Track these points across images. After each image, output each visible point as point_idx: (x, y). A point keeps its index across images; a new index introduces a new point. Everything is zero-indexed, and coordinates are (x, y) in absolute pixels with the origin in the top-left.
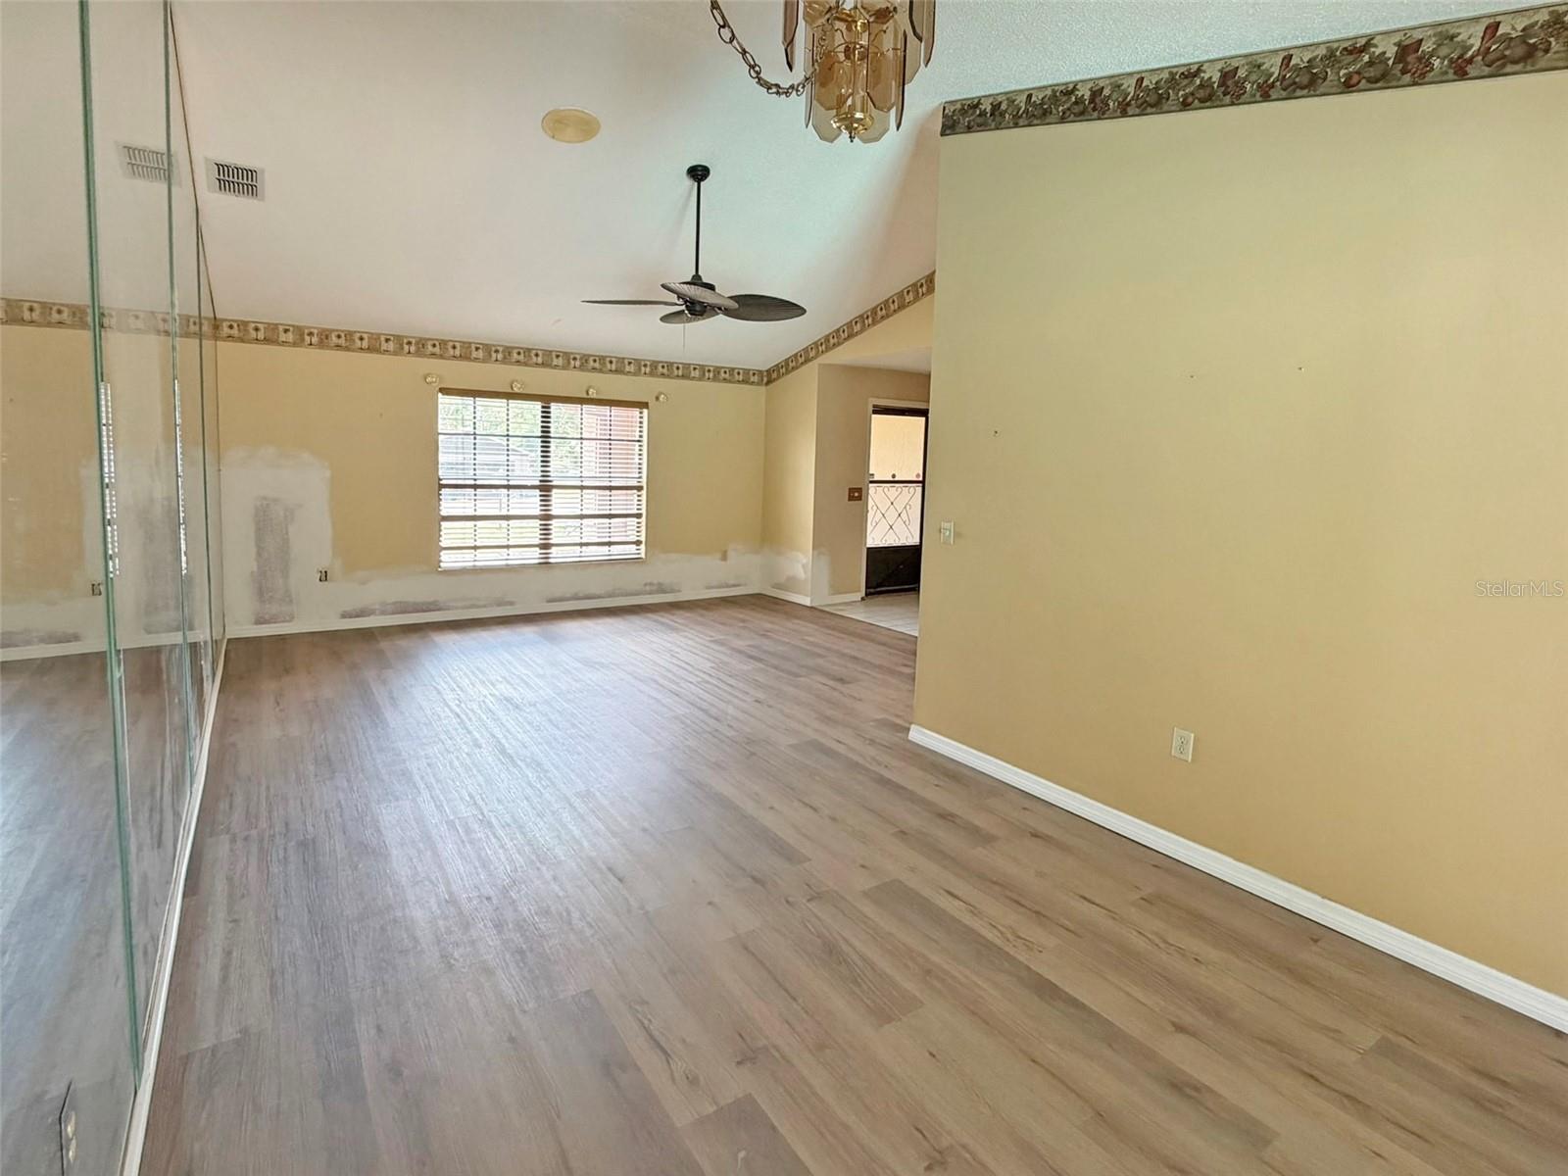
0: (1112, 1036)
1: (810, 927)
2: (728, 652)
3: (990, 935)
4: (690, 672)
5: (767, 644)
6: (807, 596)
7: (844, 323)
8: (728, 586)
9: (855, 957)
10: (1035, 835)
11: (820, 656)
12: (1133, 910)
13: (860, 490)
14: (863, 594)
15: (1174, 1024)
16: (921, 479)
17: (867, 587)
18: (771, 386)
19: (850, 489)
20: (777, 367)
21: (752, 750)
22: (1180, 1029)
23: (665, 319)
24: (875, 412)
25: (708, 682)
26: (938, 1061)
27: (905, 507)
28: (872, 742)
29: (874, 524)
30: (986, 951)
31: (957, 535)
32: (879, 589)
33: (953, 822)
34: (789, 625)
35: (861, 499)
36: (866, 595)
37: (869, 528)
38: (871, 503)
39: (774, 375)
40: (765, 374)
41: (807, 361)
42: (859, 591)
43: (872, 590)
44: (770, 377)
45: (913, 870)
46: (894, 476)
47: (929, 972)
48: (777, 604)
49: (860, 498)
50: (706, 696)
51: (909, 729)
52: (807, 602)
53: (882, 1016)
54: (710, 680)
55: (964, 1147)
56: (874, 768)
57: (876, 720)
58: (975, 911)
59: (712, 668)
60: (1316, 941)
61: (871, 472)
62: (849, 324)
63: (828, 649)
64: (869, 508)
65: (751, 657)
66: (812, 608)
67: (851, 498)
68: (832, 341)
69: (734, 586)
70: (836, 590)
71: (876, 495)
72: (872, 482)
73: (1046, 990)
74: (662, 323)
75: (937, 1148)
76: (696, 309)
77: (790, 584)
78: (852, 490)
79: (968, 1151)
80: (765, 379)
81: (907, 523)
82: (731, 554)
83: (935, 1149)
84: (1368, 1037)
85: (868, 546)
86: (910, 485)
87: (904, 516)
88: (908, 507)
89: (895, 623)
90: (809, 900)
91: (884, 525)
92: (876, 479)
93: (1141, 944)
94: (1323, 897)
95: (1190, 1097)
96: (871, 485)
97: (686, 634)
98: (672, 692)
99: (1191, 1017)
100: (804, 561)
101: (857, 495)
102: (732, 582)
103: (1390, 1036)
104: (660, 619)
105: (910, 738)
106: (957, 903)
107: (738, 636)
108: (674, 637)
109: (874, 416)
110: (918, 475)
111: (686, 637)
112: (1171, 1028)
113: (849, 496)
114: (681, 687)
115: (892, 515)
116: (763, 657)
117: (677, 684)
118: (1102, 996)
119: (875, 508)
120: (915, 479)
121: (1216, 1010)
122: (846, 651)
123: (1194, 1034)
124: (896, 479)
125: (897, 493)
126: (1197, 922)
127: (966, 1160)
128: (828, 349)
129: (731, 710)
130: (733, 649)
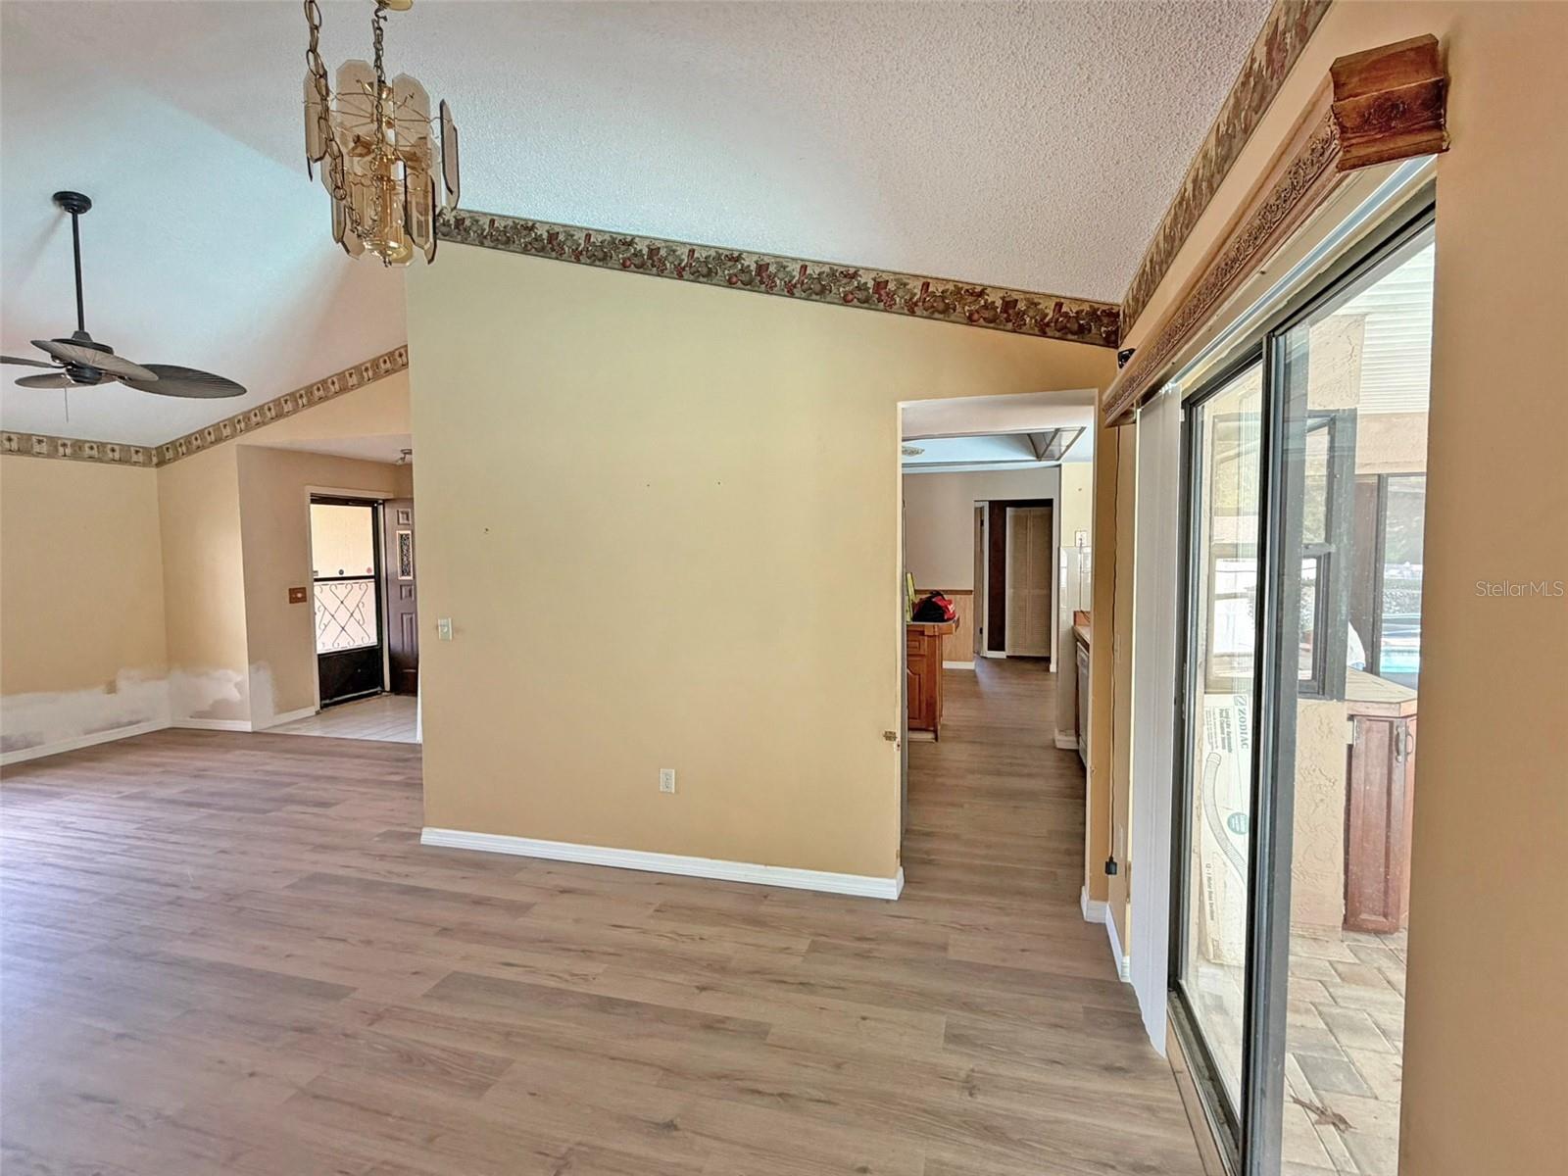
0: (661, 1015)
1: (380, 1047)
2: (155, 805)
3: (552, 983)
4: (107, 842)
5: (205, 785)
6: (248, 720)
7: (271, 399)
8: (119, 726)
9: (437, 1052)
10: (564, 891)
11: (289, 785)
12: (652, 921)
13: (303, 590)
14: (318, 708)
15: (698, 987)
16: (373, 574)
17: (321, 699)
18: (166, 467)
19: (290, 590)
20: (173, 445)
21: (239, 905)
22: (702, 989)
23: (21, 382)
24: (313, 501)
25: (138, 847)
26: (540, 1096)
27: (358, 606)
28: (382, 857)
29: (323, 627)
30: (552, 997)
31: (456, 630)
32: (336, 699)
33: (490, 905)
34: (230, 756)
35: (305, 601)
36: (322, 708)
37: (318, 632)
38: (317, 604)
39: (169, 455)
40: (154, 452)
41: (219, 440)
42: (313, 705)
43: (328, 701)
44: (162, 456)
45: (465, 958)
46: (341, 572)
47: (508, 1034)
48: (207, 737)
49: (304, 599)
50: (145, 864)
51: (420, 834)
52: (247, 727)
53: (479, 1088)
54: (139, 843)
55: (579, 1144)
56: (395, 880)
57: (379, 835)
58: (532, 970)
59: (138, 829)
60: (765, 897)
61: (314, 569)
62: (277, 402)
63: (297, 775)
64: (316, 611)
65: (190, 804)
66: (254, 733)
67: (293, 600)
68: (254, 420)
69: (131, 723)
70: (283, 707)
71: (322, 594)
72: (317, 580)
73: (606, 1005)
74: (17, 385)
75: (558, 1156)
76: (81, 374)
77: (221, 709)
78: (292, 591)
79: (583, 1145)
80: (155, 460)
81: (361, 623)
82: (122, 684)
83: (558, 1158)
84: (803, 945)
85: (319, 652)
86: (360, 581)
87: (357, 615)
88: (361, 605)
89: (366, 732)
90: (370, 1025)
91: (334, 628)
92: (320, 576)
93: (664, 944)
94: (766, 865)
95: (719, 1029)
96: (316, 583)
97: (72, 797)
98: (87, 872)
99: (708, 977)
100: (239, 679)
101: (299, 596)
102: (125, 720)
103: (816, 939)
104: (21, 786)
105: (422, 843)
106: (515, 969)
107: (160, 784)
108: (57, 803)
109: (312, 506)
110: (369, 570)
111: (75, 801)
112: (697, 991)
113: (290, 598)
114: (98, 863)
115: (342, 616)
116: (209, 800)
117: (91, 860)
118: (647, 991)
119: (322, 608)
120: (367, 574)
121: (720, 967)
122: (320, 773)
123: (712, 989)
124: (344, 575)
125: (347, 591)
126: (695, 913)
127: (585, 1153)
128: (248, 429)
129: (189, 871)
130: (162, 800)
